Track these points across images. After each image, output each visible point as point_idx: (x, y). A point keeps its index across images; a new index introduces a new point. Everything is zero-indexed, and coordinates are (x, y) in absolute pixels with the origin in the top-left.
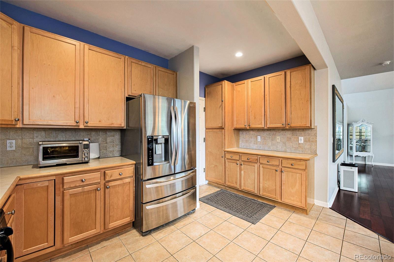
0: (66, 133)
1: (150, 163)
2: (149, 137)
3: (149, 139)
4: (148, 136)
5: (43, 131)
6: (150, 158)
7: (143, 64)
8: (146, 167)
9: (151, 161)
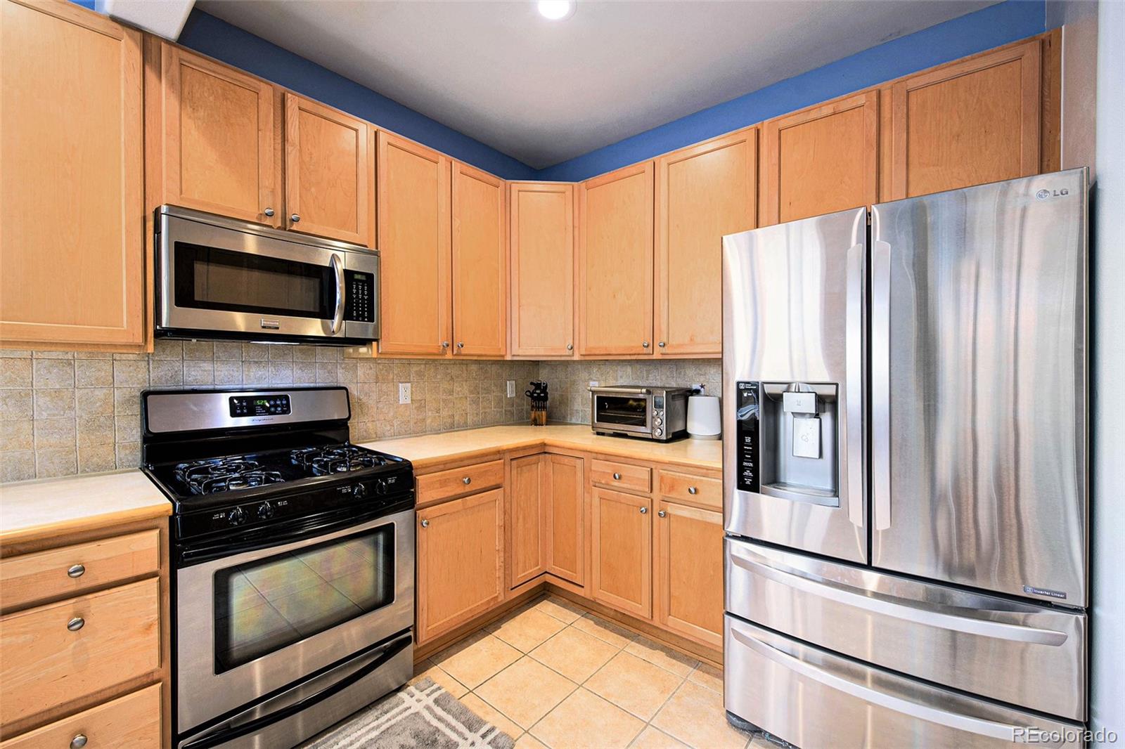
0: (661, 371)
1: (748, 482)
2: (742, 387)
3: (745, 395)
4: (738, 383)
5: (628, 367)
6: (745, 464)
7: (827, 110)
8: (733, 492)
9: (747, 473)
